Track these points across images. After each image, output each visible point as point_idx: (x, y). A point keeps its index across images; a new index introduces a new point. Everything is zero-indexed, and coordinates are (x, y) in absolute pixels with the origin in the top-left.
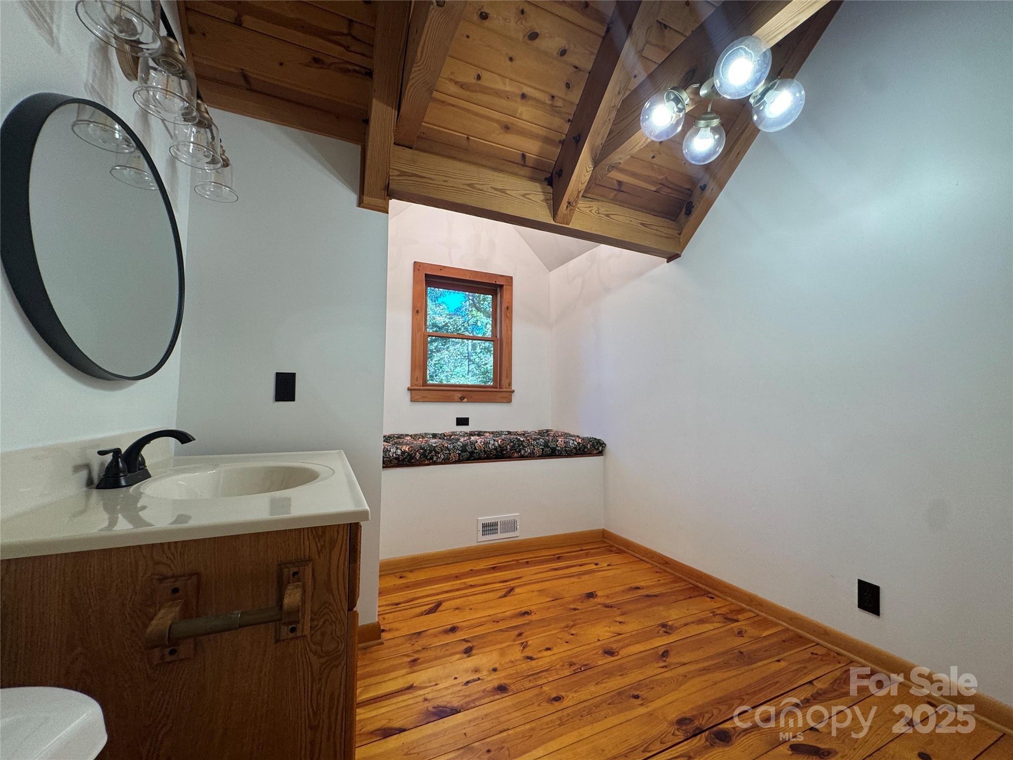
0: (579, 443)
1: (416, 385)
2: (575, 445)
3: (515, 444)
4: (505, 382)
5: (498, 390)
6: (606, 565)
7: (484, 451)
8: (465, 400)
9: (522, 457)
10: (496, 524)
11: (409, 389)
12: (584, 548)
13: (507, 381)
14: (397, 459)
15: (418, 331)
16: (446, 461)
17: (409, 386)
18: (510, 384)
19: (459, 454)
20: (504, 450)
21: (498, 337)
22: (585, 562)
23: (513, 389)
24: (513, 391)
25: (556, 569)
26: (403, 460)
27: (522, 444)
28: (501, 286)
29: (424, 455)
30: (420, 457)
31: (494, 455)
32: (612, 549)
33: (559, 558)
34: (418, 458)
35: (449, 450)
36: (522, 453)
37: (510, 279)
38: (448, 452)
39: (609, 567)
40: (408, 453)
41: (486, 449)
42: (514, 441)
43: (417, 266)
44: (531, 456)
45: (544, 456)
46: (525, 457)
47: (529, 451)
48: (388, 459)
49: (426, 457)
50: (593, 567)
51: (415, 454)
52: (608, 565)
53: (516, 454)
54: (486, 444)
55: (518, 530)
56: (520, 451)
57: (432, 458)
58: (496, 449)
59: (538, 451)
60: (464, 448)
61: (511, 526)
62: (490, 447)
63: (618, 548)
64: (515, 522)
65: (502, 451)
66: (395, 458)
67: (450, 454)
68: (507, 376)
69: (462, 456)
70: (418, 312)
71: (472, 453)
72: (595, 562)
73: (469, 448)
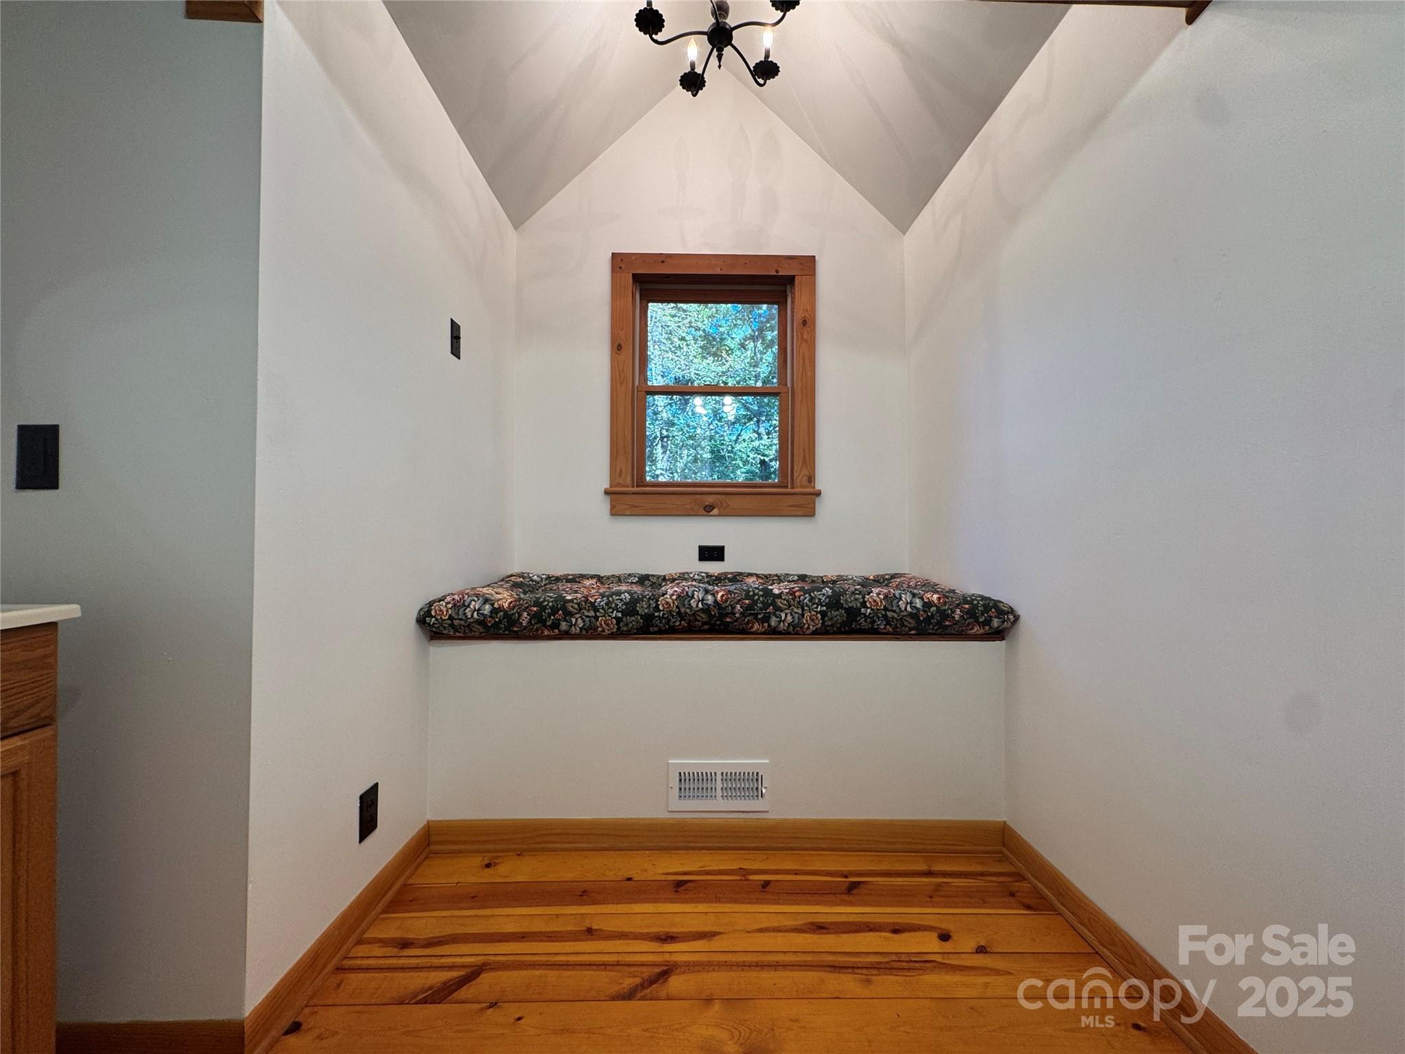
0: (928, 605)
1: (618, 485)
2: (913, 607)
3: (755, 603)
4: (800, 475)
5: (789, 490)
6: (971, 945)
7: (679, 613)
8: (715, 511)
9: (774, 634)
10: (710, 777)
11: (607, 493)
12: (938, 867)
13: (805, 472)
14: (482, 622)
15: (622, 383)
16: (591, 633)
17: (607, 486)
18: (811, 479)
19: (618, 620)
20: (727, 615)
21: (789, 385)
22: (915, 921)
23: (817, 488)
24: (818, 494)
25: (820, 928)
26: (496, 625)
27: (774, 604)
28: (790, 280)
29: (538, 618)
30: (530, 622)
31: (704, 623)
32: (1017, 886)
33: (853, 887)
34: (524, 624)
35: (596, 610)
36: (773, 624)
37: (808, 264)
38: (592, 613)
39: (980, 960)
40: (505, 612)
41: (683, 610)
42: (755, 594)
43: (619, 261)
44: (795, 632)
45: (825, 632)
46: (780, 633)
47: (789, 618)
48: (463, 623)
49: (543, 622)
50: (929, 944)
51: (520, 615)
52: (981, 950)
53: (756, 626)
54: (684, 598)
55: (766, 797)
56: (766, 619)
57: (556, 625)
58: (706, 610)
59: (811, 619)
60: (631, 608)
61: (749, 784)
62: (694, 605)
63: (1035, 887)
64: (757, 778)
65: (723, 615)
66: (478, 622)
67: (596, 618)
68: (804, 462)
69: (627, 625)
70: (619, 347)
71: (648, 618)
72: (945, 925)
73: (642, 608)
